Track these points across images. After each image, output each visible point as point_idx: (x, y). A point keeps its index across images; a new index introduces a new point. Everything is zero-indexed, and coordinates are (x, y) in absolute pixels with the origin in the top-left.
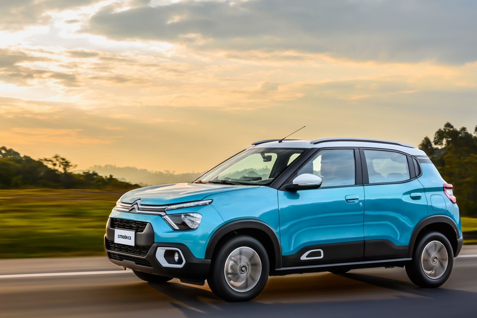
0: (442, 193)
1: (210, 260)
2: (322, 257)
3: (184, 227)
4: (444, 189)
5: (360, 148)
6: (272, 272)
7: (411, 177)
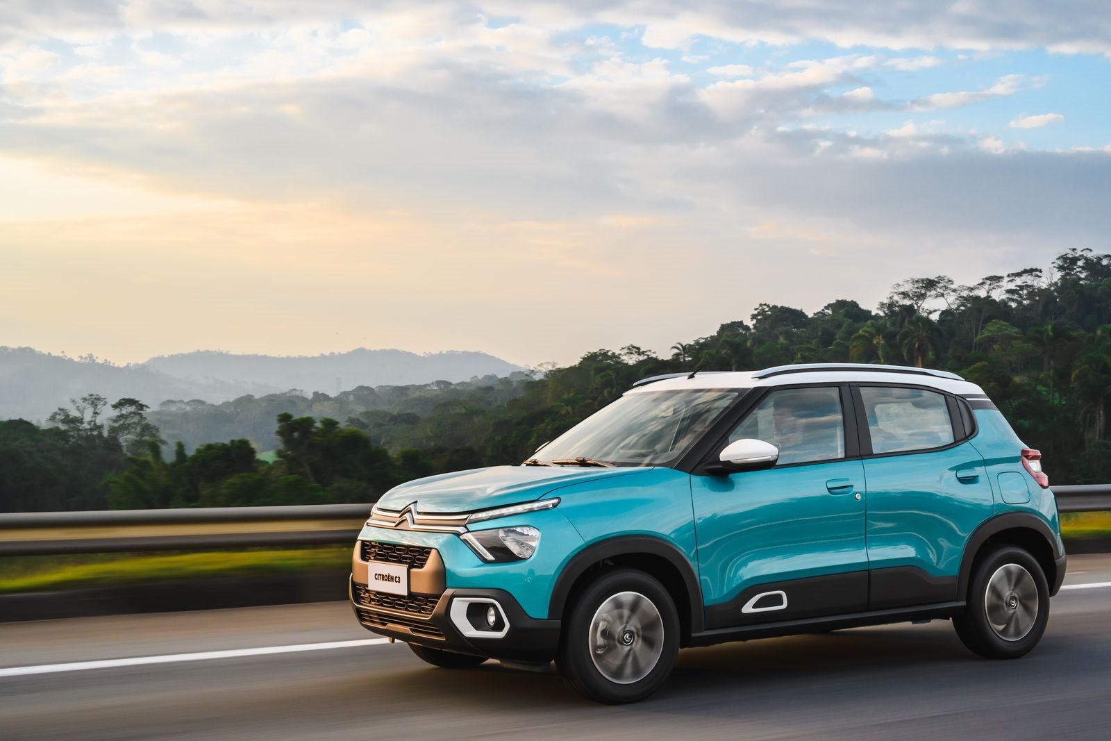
0: (1018, 466)
1: (560, 621)
2: (784, 606)
3: (503, 555)
4: (1023, 459)
5: (852, 384)
6: (686, 641)
7: (957, 439)
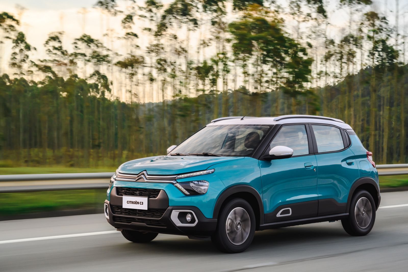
0: (366, 159)
1: (217, 219)
2: (290, 214)
3: (193, 193)
4: (367, 156)
5: (309, 124)
6: (258, 228)
7: (345, 147)
